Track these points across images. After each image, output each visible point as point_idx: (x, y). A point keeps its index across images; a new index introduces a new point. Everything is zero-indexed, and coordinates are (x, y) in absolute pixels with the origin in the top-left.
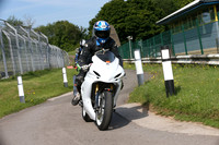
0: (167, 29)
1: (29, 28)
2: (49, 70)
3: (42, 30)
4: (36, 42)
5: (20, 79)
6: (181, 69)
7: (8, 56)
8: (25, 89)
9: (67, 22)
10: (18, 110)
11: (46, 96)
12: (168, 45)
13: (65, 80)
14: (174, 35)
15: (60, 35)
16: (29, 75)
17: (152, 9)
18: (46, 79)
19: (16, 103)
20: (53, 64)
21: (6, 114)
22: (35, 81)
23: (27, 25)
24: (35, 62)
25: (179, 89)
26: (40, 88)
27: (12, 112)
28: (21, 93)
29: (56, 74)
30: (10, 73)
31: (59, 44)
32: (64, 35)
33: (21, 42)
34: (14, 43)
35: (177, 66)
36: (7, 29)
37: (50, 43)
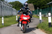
0: (50, 6)
1: (6, 2)
2: (12, 16)
3: (10, 3)
4: (8, 7)
8: (4, 21)
13: (17, 20)
15: (16, 5)
16: (5, 17)
18: (11, 18)
19: (1, 25)
22: (7, 19)
24: (8, 13)
26: (9, 21)
28: (3, 22)
29: (14, 17)
31: (15, 8)
32: (17, 5)
34: (1, 7)
37: (13, 7)
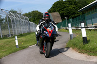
0: (83, 14)
2: (30, 33)
3: (26, 15)
4: (24, 20)
5: (16, 37)
6: (90, 32)
7: (11, 27)
8: (18, 42)
9: (37, 11)
10: (15, 51)
11: (28, 45)
12: (84, 21)
14: (86, 16)
15: (34, 17)
16: (20, 35)
17: (76, 5)
18: (28, 37)
19: (15, 48)
20: (31, 30)
21: (10, 53)
22: (23, 38)
23: (19, 13)
24: (23, 29)
25: (89, 41)
26: (25, 41)
27: (13, 52)
28: (17, 44)
30: (12, 35)
33: (16, 21)
34: (13, 21)
35: (88, 31)
36: (10, 15)
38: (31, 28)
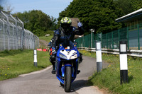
1: (8, 13)
2: (22, 50)
3: (19, 16)
4: (13, 26)
6: (133, 61)
9: (40, 12)
13: (35, 61)
14: (130, 32)
15: (33, 22)
16: (4, 53)
17: (113, 8)
18: (19, 57)
20: (26, 45)
22: (9, 59)
23: (6, 10)
24: (11, 42)
25: (131, 78)
29: (27, 54)
31: (32, 30)
32: (37, 22)
37: (25, 27)
38: (26, 40)
